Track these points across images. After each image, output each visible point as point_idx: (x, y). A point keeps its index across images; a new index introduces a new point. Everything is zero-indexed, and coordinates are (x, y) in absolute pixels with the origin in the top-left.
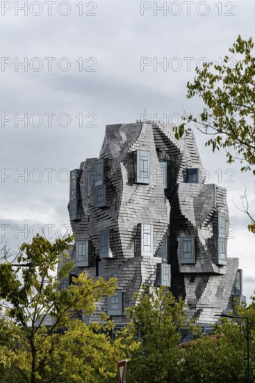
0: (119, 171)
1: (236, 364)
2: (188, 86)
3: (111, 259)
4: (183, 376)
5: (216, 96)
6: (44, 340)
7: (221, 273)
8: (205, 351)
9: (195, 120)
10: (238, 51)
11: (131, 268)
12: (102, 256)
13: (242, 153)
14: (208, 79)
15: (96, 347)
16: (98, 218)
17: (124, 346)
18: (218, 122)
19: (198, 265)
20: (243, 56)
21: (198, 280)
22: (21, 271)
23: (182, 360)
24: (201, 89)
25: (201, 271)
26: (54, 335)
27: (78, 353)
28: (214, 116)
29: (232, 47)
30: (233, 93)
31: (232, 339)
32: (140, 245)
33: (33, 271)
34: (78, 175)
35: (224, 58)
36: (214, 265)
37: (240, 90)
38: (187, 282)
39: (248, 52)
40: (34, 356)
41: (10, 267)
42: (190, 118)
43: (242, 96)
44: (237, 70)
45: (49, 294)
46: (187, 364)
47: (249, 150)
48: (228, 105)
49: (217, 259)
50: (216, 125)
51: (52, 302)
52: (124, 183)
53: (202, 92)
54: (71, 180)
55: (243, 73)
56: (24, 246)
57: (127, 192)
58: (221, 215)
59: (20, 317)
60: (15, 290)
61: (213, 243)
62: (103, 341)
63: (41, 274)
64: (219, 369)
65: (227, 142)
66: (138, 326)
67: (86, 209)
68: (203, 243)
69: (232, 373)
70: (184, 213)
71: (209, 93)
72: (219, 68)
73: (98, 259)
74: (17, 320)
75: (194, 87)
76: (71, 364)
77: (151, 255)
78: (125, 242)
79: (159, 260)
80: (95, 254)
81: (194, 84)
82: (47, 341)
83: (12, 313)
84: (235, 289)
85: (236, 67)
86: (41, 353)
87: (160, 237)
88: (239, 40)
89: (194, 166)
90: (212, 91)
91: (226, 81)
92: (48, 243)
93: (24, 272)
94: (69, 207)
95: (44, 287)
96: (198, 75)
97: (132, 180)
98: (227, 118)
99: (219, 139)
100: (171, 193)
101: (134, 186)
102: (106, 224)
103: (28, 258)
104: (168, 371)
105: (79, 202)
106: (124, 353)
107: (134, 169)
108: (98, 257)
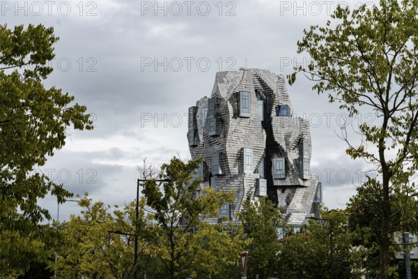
0: (227, 108)
1: (321, 255)
2: (298, 44)
3: (220, 175)
4: (280, 263)
5: (320, 51)
6: (181, 237)
7: (305, 185)
8: (297, 245)
9: (304, 70)
10: (338, 17)
11: (236, 182)
12: (213, 173)
13: (340, 95)
14: (313, 39)
15: (220, 242)
16: (211, 144)
17: (241, 242)
18: (321, 71)
19: (288, 179)
20: (341, 21)
21: (288, 191)
22: (162, 185)
23: (279, 252)
24: (308, 46)
25: (290, 184)
26: (189, 234)
27: (206, 247)
28: (319, 67)
29: (333, 14)
30: (332, 49)
31: (318, 236)
32: (243, 165)
33: (171, 185)
34: (194, 111)
35: (327, 22)
36: (300, 180)
37: (338, 47)
38: (279, 192)
39: (345, 17)
40: (173, 248)
41: (154, 181)
42: (300, 68)
43: (341, 51)
44: (337, 31)
45: (183, 203)
46: (283, 254)
47: (346, 92)
48: (329, 58)
49: (303, 175)
50: (320, 73)
51: (186, 209)
52: (231, 117)
53: (309, 49)
54: (190, 115)
55: (341, 33)
56: (164, 166)
57: (233, 123)
58: (306, 141)
59: (162, 220)
60: (159, 199)
61: (299, 162)
62: (226, 237)
63: (177, 187)
64: (307, 258)
65: (328, 86)
66: (246, 226)
67: (201, 137)
68: (292, 162)
69: (317, 261)
70: (276, 140)
71: (314, 49)
72: (322, 30)
73: (211, 175)
74: (160, 222)
75: (303, 45)
76: (202, 255)
77: (252, 172)
78: (231, 162)
79: (257, 176)
80: (208, 172)
81: (302, 42)
82: (183, 238)
83: (156, 217)
84: (316, 198)
85: (337, 28)
86: (178, 246)
87: (258, 158)
88: (339, 8)
89: (285, 103)
90: (317, 47)
91: (328, 40)
92: (182, 163)
93: (165, 186)
94: (188, 136)
95: (180, 198)
96: (306, 36)
97: (237, 114)
98: (329, 68)
99: (322, 84)
100: (267, 124)
101: (238, 119)
102: (217, 148)
103: (168, 175)
104: (269, 260)
105: (196, 132)
106: (241, 247)
107: (238, 106)
108: (211, 174)
